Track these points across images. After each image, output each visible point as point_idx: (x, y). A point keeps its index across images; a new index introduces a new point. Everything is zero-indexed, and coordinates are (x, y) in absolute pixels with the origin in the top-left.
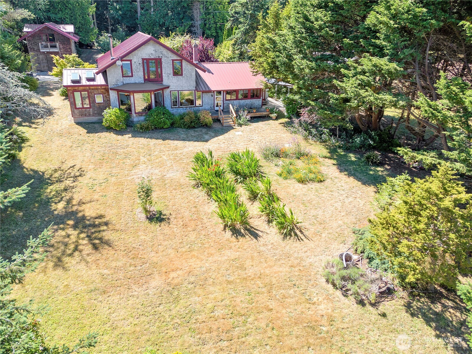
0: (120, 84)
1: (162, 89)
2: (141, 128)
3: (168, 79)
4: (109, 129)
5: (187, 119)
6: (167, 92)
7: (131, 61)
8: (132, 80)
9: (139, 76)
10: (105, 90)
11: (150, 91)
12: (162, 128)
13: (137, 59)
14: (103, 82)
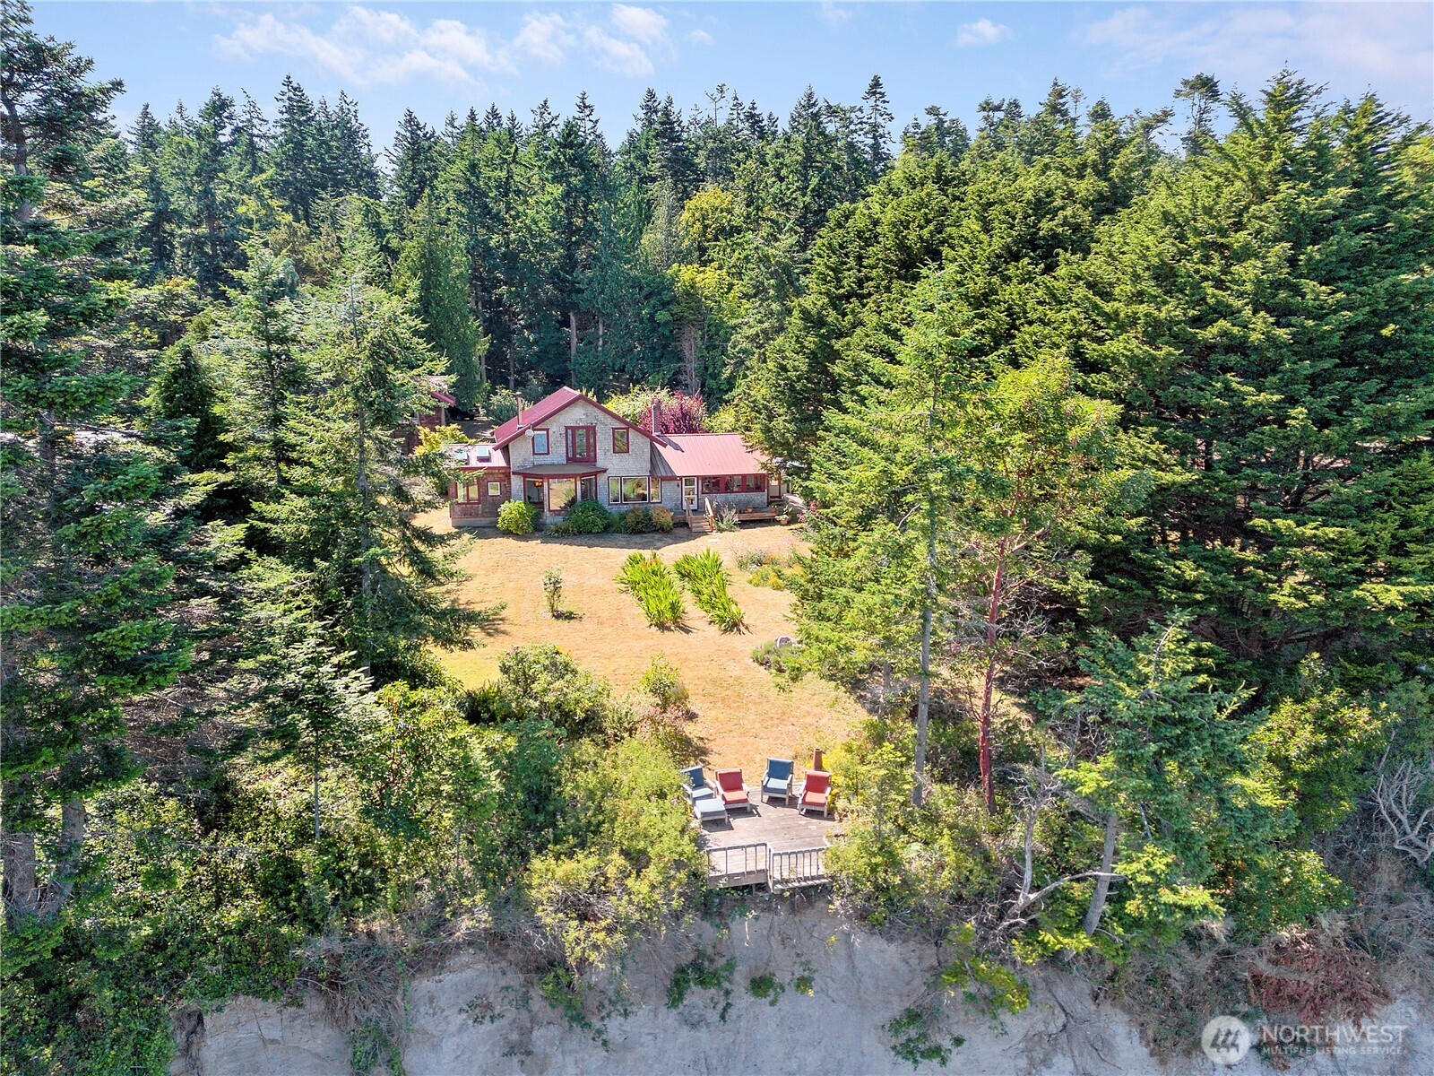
0: (529, 465)
1: (595, 474)
2: (557, 531)
3: (606, 458)
4: (507, 533)
5: (630, 519)
6: (602, 479)
7: (547, 430)
8: (548, 460)
9: (558, 454)
10: (505, 475)
11: (574, 476)
12: (591, 532)
13: (556, 427)
14: (503, 464)
